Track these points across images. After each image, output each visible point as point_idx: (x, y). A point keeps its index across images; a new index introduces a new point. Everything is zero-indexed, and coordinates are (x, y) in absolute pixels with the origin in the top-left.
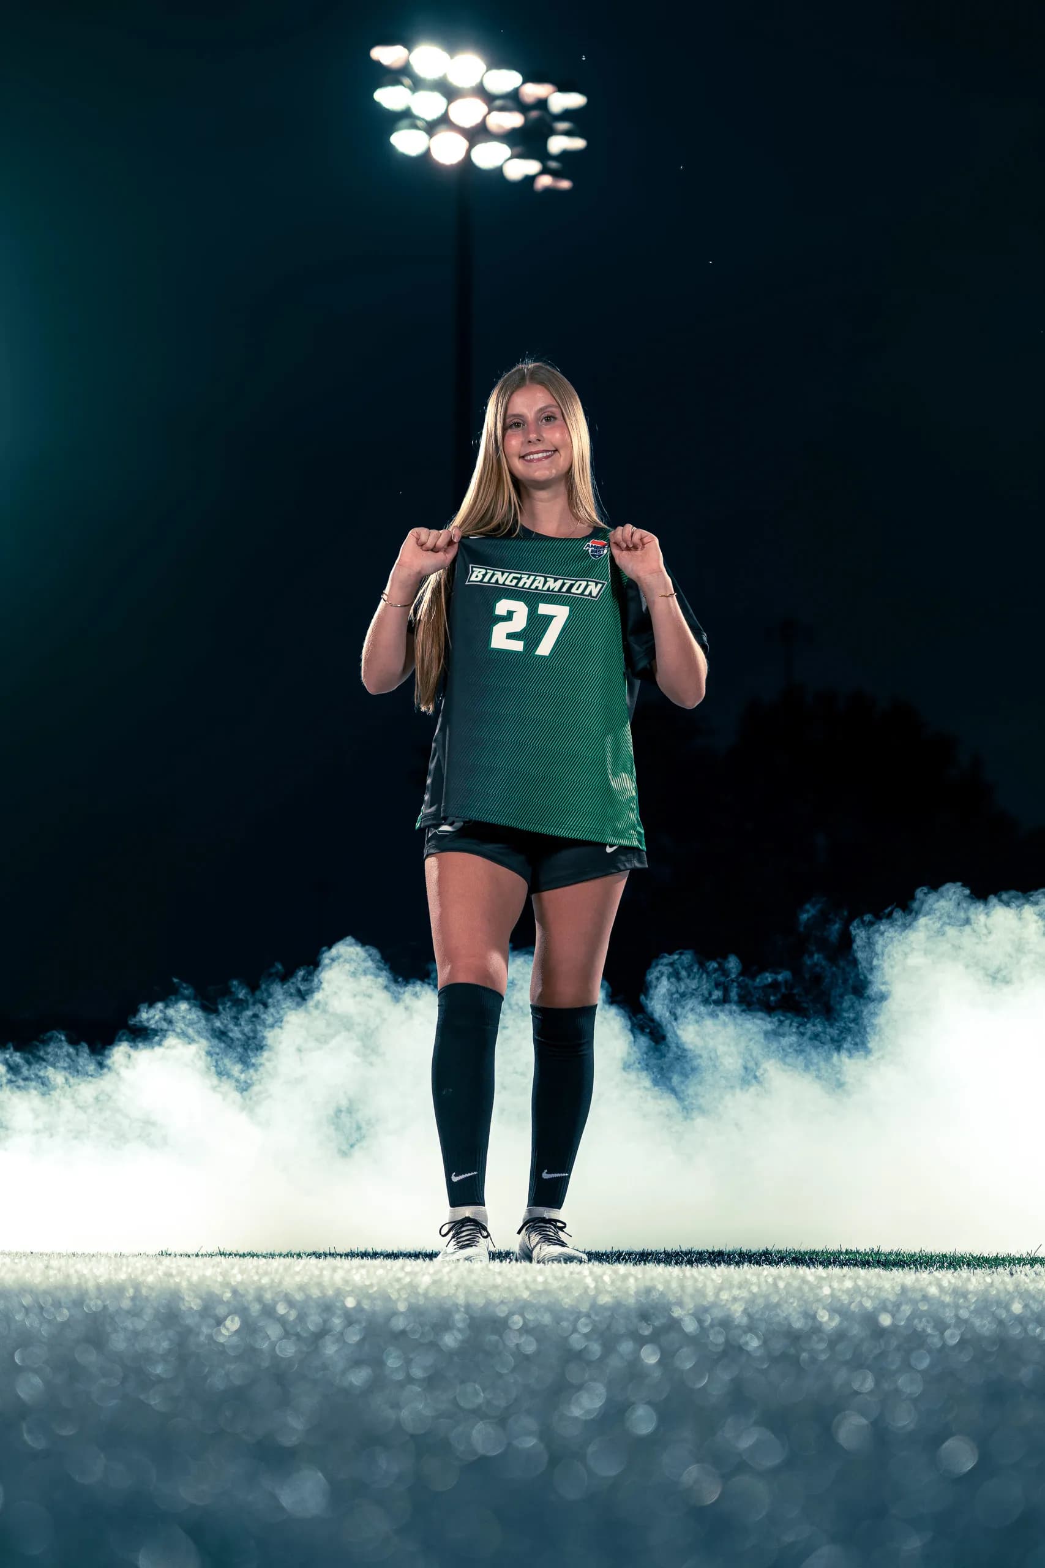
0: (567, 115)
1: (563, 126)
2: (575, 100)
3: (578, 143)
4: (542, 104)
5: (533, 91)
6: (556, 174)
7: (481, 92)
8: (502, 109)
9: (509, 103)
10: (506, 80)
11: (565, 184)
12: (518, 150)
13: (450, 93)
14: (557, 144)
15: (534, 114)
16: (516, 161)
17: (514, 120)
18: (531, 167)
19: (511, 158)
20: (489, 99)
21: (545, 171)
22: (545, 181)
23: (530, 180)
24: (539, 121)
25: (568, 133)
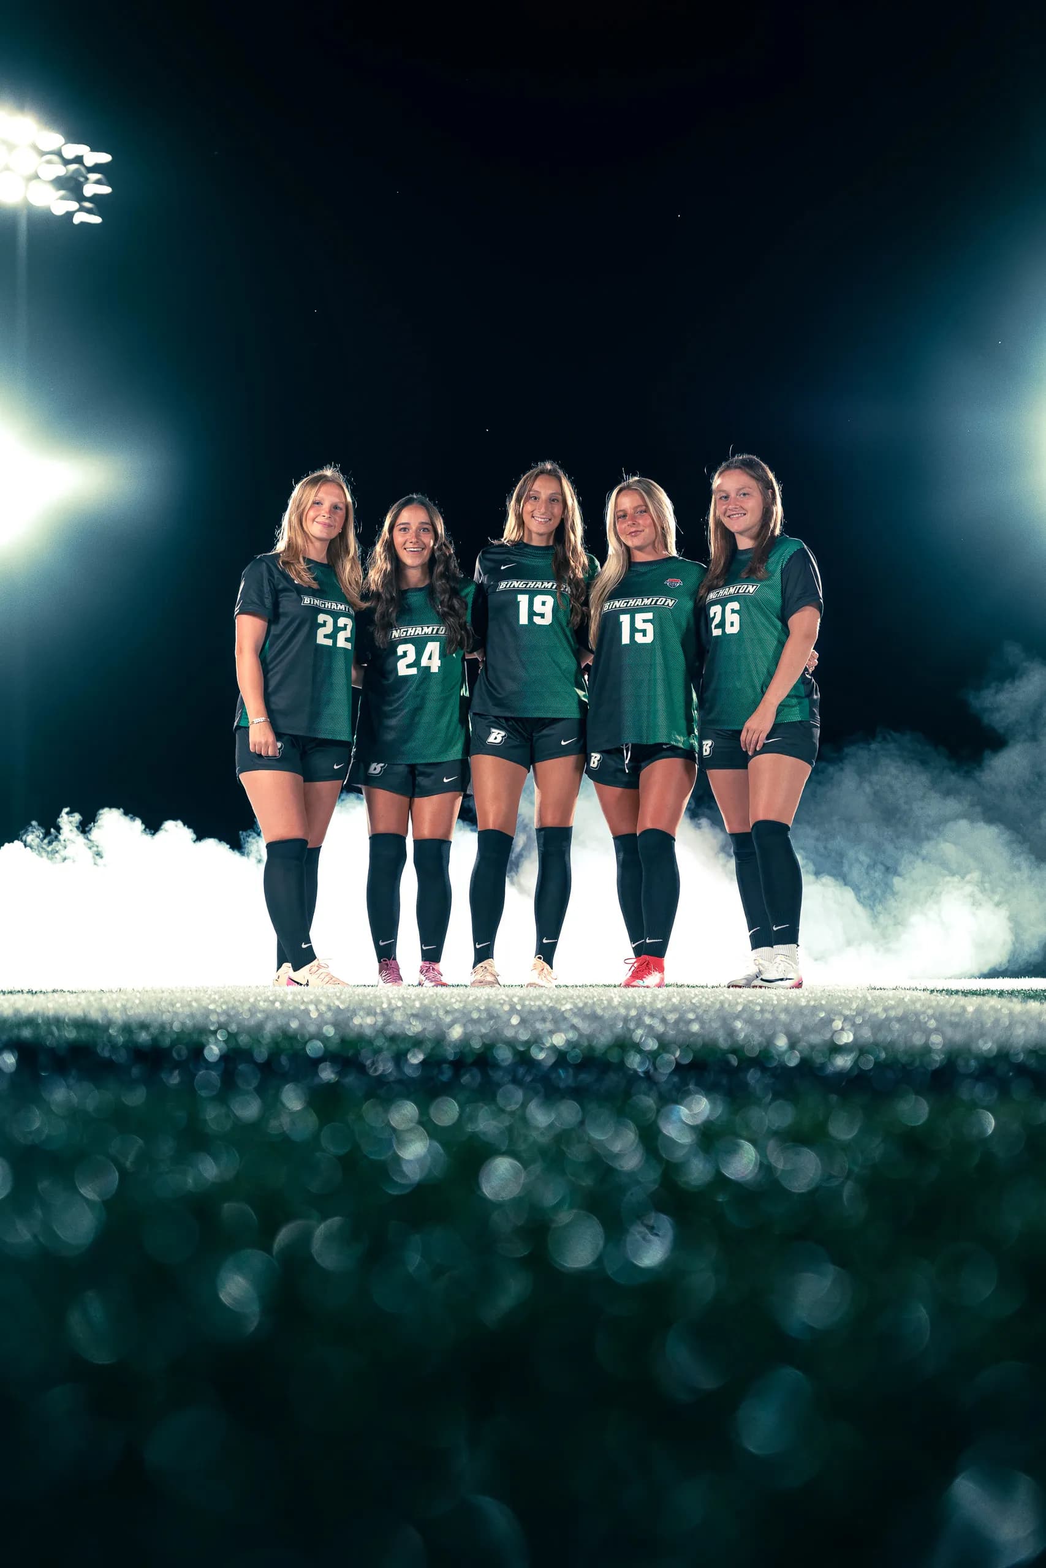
0: (96, 168)
1: (94, 177)
2: (105, 158)
3: (106, 190)
4: (79, 160)
5: (72, 150)
6: (89, 211)
7: (35, 147)
8: (49, 162)
9: (55, 158)
10: (54, 139)
11: (96, 220)
12: (62, 193)
13: (11, 147)
14: (89, 190)
15: (73, 167)
16: (59, 201)
17: (61, 171)
18: (73, 206)
19: (57, 199)
20: (43, 154)
21: (82, 209)
22: (79, 218)
23: (70, 215)
24: (77, 170)
25: (98, 182)
